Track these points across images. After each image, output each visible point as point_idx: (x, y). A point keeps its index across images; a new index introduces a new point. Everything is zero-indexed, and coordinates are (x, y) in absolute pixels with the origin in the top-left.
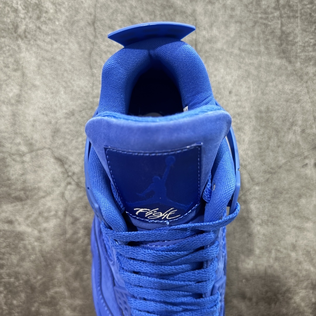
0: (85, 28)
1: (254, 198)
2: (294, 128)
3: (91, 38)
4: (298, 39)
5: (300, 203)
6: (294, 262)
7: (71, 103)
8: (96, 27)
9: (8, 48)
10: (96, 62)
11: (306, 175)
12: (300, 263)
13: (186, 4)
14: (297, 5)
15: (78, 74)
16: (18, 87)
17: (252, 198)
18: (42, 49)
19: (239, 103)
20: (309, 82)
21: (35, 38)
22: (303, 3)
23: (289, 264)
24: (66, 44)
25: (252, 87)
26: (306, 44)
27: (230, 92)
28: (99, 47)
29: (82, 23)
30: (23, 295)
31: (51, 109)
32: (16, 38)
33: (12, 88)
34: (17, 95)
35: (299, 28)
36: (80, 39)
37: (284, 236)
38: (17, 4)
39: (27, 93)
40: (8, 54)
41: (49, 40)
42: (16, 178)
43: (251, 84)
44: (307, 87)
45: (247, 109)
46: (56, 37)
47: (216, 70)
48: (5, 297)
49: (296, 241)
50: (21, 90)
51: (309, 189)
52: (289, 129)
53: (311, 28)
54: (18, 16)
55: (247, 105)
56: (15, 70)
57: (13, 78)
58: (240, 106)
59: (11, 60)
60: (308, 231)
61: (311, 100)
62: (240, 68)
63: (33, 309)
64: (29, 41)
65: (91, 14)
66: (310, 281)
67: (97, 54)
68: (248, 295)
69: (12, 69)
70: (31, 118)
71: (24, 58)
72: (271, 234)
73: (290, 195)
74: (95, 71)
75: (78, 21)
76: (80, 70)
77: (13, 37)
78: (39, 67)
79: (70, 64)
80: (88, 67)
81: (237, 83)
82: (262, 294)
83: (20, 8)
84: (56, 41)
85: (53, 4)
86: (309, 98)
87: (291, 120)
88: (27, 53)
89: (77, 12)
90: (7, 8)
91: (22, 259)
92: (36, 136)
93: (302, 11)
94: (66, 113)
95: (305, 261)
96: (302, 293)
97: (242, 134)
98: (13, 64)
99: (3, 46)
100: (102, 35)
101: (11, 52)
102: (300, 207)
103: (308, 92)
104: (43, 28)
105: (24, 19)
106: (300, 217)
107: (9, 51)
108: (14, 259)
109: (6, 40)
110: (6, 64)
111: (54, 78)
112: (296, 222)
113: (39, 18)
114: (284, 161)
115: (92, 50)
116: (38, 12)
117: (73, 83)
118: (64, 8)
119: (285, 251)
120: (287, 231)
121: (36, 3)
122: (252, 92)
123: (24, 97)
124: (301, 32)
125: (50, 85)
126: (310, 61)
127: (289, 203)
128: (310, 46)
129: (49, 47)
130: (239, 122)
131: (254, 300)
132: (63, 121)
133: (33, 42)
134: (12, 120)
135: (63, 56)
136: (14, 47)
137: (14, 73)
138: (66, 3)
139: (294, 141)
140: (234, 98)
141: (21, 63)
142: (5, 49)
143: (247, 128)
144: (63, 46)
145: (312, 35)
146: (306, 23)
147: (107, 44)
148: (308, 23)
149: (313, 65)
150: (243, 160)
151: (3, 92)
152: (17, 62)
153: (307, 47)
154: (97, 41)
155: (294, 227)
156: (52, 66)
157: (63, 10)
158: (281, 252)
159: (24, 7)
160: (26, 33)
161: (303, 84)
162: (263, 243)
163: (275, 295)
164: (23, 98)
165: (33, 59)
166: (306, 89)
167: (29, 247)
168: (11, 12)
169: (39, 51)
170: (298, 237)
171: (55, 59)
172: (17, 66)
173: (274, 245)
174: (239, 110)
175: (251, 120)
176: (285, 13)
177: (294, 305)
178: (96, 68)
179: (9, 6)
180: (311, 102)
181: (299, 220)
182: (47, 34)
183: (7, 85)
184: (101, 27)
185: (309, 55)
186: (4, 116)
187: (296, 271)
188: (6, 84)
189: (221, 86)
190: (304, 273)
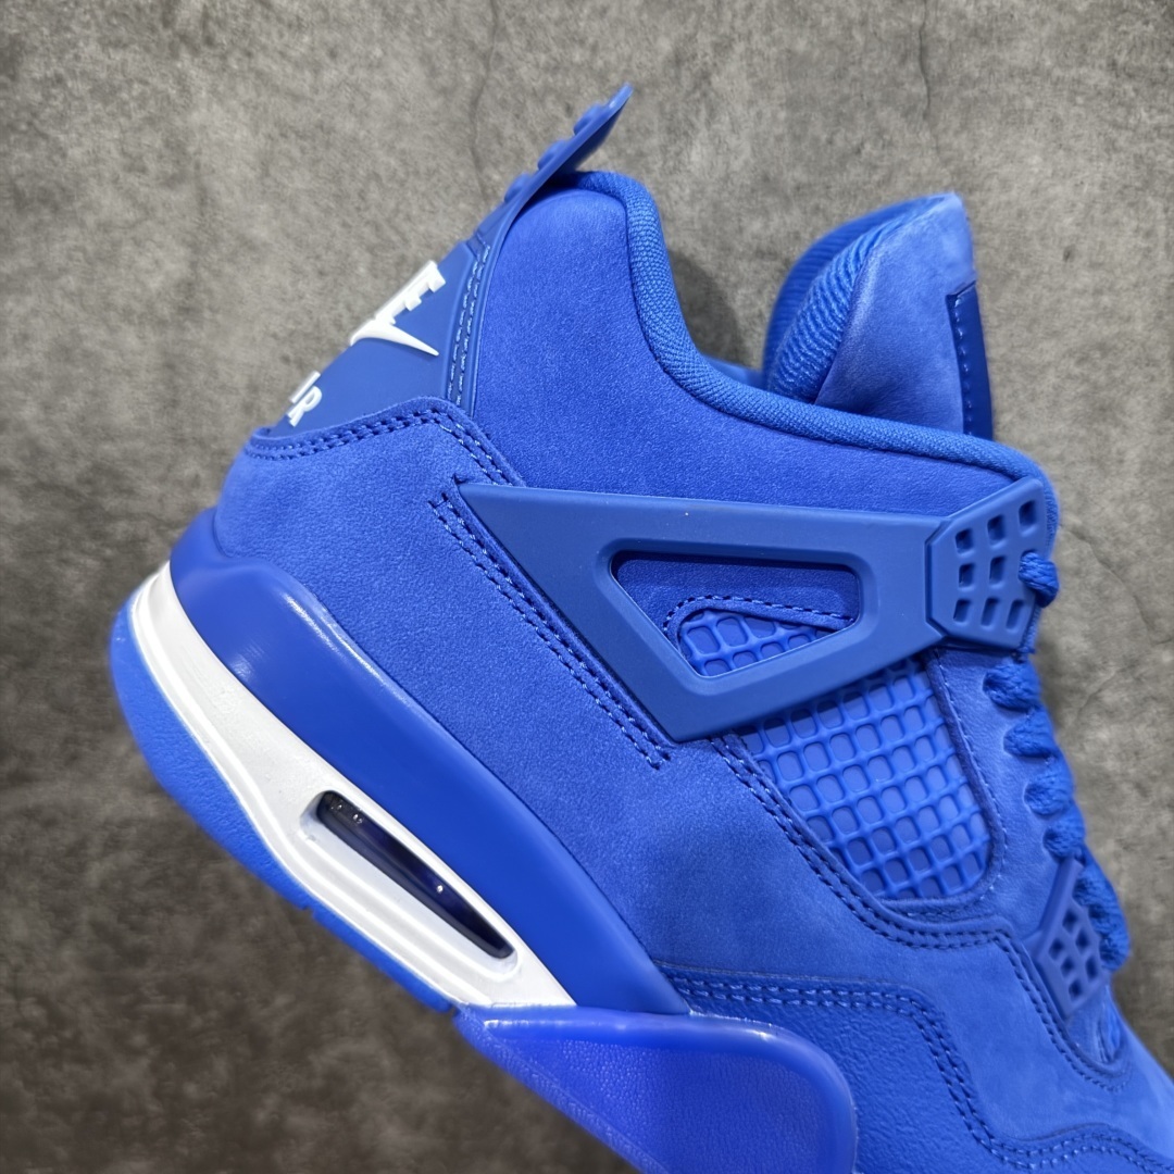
1: (1154, 698)
3: (479, 35)
9: (137, 88)
10: (499, 137)
15: (422, 188)
16: (182, 252)
17: (1145, 699)
18: (276, 90)
19: (1106, 300)
21: (245, 43)
24: (375, 66)
25: (1161, 229)
27: (1068, 255)
28: (511, 72)
30: (221, 1066)
31: (318, 339)
32: (171, 45)
33: (160, 254)
34: (178, 286)
36: (431, 40)
39: (217, 275)
40: (138, 116)
41: (303, 50)
43: (1160, 215)
45: (1139, 327)
46: (333, 37)
47: (1010, 158)
48: (154, 1069)
50: (193, 265)
55: (1140, 309)
56: (171, 182)
57: (160, 214)
58: (1109, 314)
59: (153, 140)
62: (1111, 147)
63: (261, 1116)
64: (223, 57)
67: (503, 104)
69: (158, 178)
70: (240, 380)
71: (203, 128)
74: (496, 177)
76: (430, 173)
77: (158, 44)
78: (265, 165)
79: (390, 148)
80: (467, 159)
81: (1097, 213)
84: (333, 54)
88: (215, 107)
91: (215, 931)
97: (1114, 432)
98: (161, 157)
99: (116, 83)
100: (522, 21)
101: (152, 107)
107: (142, 101)
108: (186, 929)
109: (130, 57)
110: (130, 156)
111: (327, 211)
115: (481, 86)
117: (405, 227)
122: (1161, 254)
123: (209, 292)
125: (311, 237)
129: (304, 82)
130: (1103, 379)
133: (239, 60)
134: (161, 387)
135: (362, 116)
136: (161, 86)
137: (165, 194)
140: (1086, 279)
141: (191, 149)
142: (125, 96)
143: (1135, 404)
144: (362, 73)
147: (543, 58)
150: (1117, 542)
151: (123, 271)
152: (176, 146)
154: (502, 47)
156: (315, 162)
160: (211, 24)
164: (203, 296)
165: (242, 134)
167: (241, 884)
169: (263, 99)
171: (331, 130)
172: (177, 163)
174: (1108, 331)
175: (1153, 370)
178: (496, 165)
182: (297, 26)
183: (137, 243)
186: (128, 373)
188: (133, 238)
189: (1030, 228)
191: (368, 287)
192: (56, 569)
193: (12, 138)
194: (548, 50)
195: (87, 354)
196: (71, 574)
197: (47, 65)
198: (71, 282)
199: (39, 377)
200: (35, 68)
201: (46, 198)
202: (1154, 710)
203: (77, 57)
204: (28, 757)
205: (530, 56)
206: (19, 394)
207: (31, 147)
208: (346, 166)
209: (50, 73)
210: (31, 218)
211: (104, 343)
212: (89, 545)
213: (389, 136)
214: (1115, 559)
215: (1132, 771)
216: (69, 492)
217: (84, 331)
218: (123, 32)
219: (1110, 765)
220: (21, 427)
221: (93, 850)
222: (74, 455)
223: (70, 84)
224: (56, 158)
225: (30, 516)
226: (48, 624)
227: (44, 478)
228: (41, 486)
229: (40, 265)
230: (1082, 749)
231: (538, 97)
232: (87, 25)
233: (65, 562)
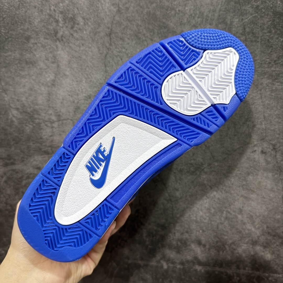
0: (104, 37)
1: (214, 171)
2: (248, 123)
3: (108, 45)
4: (258, 58)
5: (248, 179)
6: (240, 222)
7: (89, 90)
8: (112, 38)
9: (49, 46)
10: (109, 62)
11: (254, 158)
12: (244, 224)
13: (177, 26)
14: (259, 33)
15: (96, 69)
16: (53, 75)
17: (212, 171)
18: (73, 50)
20: (263, 90)
21: (68, 41)
22: (263, 32)
23: (236, 223)
24: (90, 48)
26: (263, 62)
28: (112, 52)
29: (102, 34)
31: (75, 92)
32: (56, 40)
33: (50, 75)
34: (52, 80)
35: (259, 50)
36: (100, 45)
37: (234, 202)
38: (59, 17)
39: (59, 79)
40: (49, 51)
41: (78, 44)
42: (46, 138)
44: (261, 94)
46: (83, 42)
49: (243, 207)
50: (55, 77)
51: (256, 169)
52: (244, 123)
53: (268, 50)
54: (58, 25)
56: (53, 63)
57: (50, 68)
59: (51, 55)
60: (253, 201)
61: (263, 104)
64: (64, 43)
65: (108, 28)
66: (250, 238)
67: (111, 57)
68: (203, 242)
69: (51, 62)
70: (61, 98)
71: (60, 54)
72: (224, 199)
73: (241, 172)
74: (108, 69)
75: (99, 32)
76: (97, 67)
78: (69, 62)
79: (91, 62)
80: (104, 65)
82: (214, 243)
83: (60, 20)
84: (83, 45)
85: (83, 18)
86: (262, 102)
87: (246, 117)
88: (62, 51)
89: (99, 25)
90: (52, 19)
92: (63, 110)
93: (263, 37)
94: (85, 97)
95: (249, 223)
96: (244, 247)
98: (52, 58)
100: (115, 44)
102: (248, 182)
103: (261, 98)
104: (75, 35)
105: (62, 27)
106: (247, 189)
107: (50, 48)
111: (79, 71)
112: (243, 193)
113: (72, 28)
114: (238, 147)
115: (107, 53)
116: (72, 24)
117: (92, 75)
118: (91, 22)
119: (233, 213)
120: (236, 199)
121: (71, 17)
123: (57, 82)
124: (260, 53)
125: (76, 75)
126: (265, 75)
127: (239, 178)
128: (266, 64)
129: (77, 49)
131: (207, 247)
132: (83, 101)
134: (47, 97)
135: (87, 56)
136: (53, 47)
137: (52, 65)
138: (92, 19)
139: (247, 132)
141: (57, 58)
142: (47, 47)
144: (87, 49)
145: (268, 56)
146: (264, 47)
147: (118, 50)
148: (266, 46)
149: (267, 78)
151: (43, 77)
152: (54, 57)
153: (264, 64)
154: (111, 47)
155: (242, 196)
156: (78, 62)
157: (90, 24)
158: (231, 214)
159: (63, 20)
160: (63, 37)
161: (258, 91)
162: (217, 205)
163: (223, 245)
164: (56, 83)
165: (66, 56)
166: (260, 95)
168: (54, 22)
170: (245, 204)
171: (81, 58)
172: (54, 60)
173: (226, 208)
176: (249, 38)
177: (237, 255)
178: (108, 67)
179: (53, 18)
180: (263, 105)
181: (246, 192)
182: (77, 39)
183: (46, 72)
184: (115, 38)
185: (264, 71)
186: (42, 94)
187: (241, 229)
188: (46, 71)
190: (247, 231)
191: (84, 85)
192: (25, 127)
193: (27, 52)
194: (119, 49)
195: (35, 90)
196: (27, 128)
197: (34, 41)
198: (34, 77)
199: (26, 93)
200: (32, 41)
201: (31, 63)
202: (213, 173)
203: (40, 40)
204: (15, 160)
205: (116, 50)
206: (22, 95)
207: (30, 54)
208: (83, 64)
209: (35, 42)
210: (28, 66)
211: (38, 88)
212: (31, 123)
213: (91, 60)
214: (207, 146)
215: (209, 184)
216: (29, 113)
217: (35, 86)
218: (48, 37)
219: (205, 182)
220: (22, 101)
221: (24, 178)
222: (30, 107)
223: (38, 44)
224: (34, 56)
225: (21, 117)
226: (22, 136)
227: (25, 111)
228: (24, 112)
229: (29, 74)
230: (200, 179)
231: (117, 56)
232: (42, 35)
233: (26, 126)
